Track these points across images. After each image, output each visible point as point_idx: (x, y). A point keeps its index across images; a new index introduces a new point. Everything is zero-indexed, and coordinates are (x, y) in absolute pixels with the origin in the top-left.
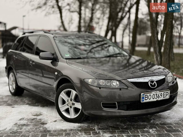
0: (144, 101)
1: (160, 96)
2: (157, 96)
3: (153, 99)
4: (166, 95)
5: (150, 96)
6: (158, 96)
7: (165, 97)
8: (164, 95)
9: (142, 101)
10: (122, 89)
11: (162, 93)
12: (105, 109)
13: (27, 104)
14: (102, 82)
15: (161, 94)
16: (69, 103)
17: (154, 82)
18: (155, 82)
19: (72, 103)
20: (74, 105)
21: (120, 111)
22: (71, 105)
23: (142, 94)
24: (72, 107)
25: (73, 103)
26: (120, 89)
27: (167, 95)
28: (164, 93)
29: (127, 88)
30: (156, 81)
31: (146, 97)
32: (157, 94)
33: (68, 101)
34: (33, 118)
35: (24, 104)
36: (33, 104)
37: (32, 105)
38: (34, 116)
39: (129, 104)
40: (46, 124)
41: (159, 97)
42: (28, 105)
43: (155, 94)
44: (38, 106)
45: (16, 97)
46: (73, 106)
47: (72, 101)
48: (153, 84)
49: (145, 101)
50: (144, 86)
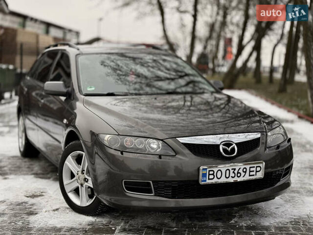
0: (206, 181)
1: (243, 174)
2: (236, 172)
3: (227, 178)
4: (257, 172)
5: (219, 172)
6: (238, 173)
7: (254, 175)
8: (250, 171)
9: (202, 181)
10: (162, 157)
11: (248, 167)
12: (130, 193)
13: (34, 174)
14: (128, 142)
15: (245, 170)
16: (79, 178)
17: (232, 145)
18: (234, 145)
19: (83, 178)
20: (87, 182)
21: (158, 198)
22: (83, 181)
23: (201, 168)
24: (84, 186)
25: (86, 179)
26: (160, 157)
27: (259, 171)
28: (250, 168)
29: (174, 154)
30: (236, 144)
31: (211, 174)
32: (235, 169)
33: (78, 174)
34: (23, 201)
35: (27, 174)
36: (43, 174)
37: (41, 176)
38: (26, 198)
39: (177, 185)
40: (36, 214)
41: (239, 175)
42: (33, 176)
43: (230, 169)
44: (49, 178)
45: (26, 160)
46: (86, 184)
47: (83, 173)
48: (229, 149)
49: (208, 182)
50: (210, 152)
